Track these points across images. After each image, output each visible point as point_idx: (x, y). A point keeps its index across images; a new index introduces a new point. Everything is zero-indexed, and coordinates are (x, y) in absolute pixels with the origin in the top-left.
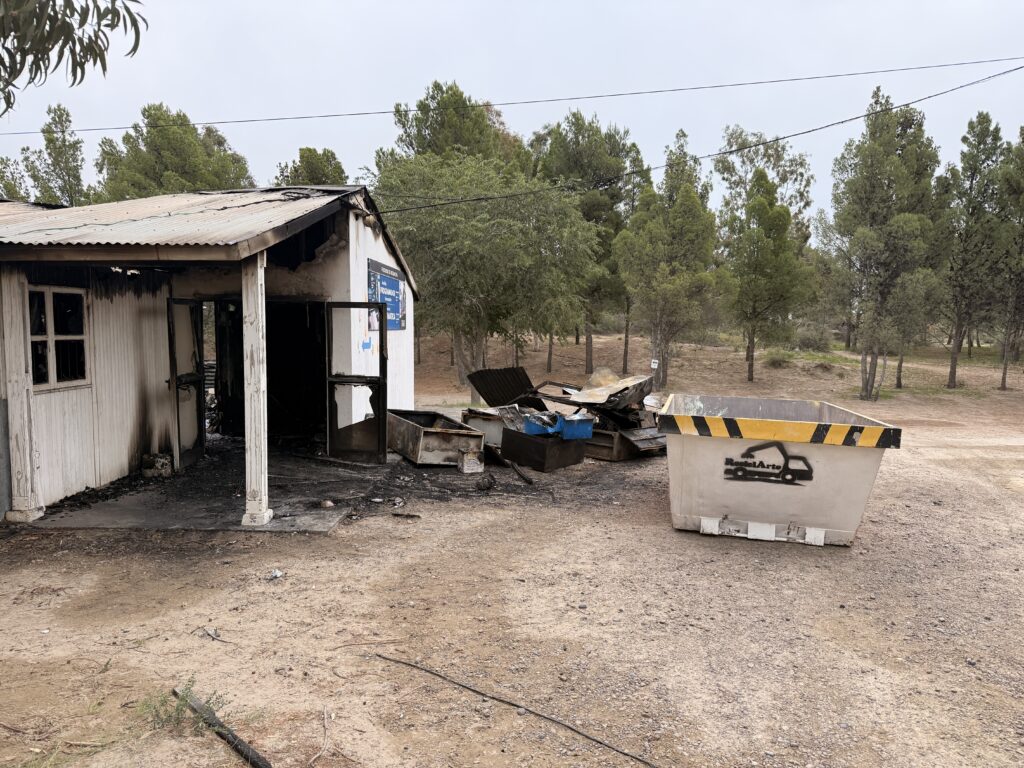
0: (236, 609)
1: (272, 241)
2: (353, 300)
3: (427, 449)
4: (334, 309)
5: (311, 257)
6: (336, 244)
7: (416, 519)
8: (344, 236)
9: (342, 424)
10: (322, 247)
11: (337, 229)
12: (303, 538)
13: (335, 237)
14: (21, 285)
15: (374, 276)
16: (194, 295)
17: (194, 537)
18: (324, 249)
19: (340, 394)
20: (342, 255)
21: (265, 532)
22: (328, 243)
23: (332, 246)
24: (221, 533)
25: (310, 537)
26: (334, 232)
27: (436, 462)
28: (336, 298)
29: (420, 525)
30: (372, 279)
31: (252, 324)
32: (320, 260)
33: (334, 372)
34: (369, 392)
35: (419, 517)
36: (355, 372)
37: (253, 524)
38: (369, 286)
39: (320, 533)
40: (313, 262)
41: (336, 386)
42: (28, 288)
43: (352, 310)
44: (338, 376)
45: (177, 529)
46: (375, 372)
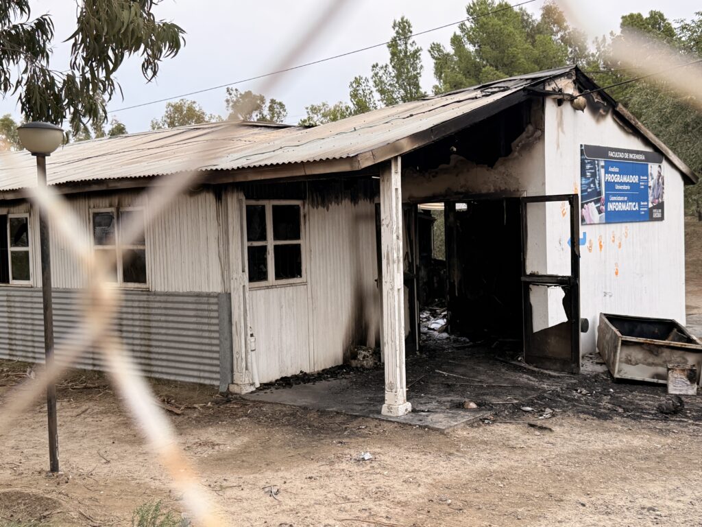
0: (310, 478)
1: (408, 147)
2: (548, 194)
3: (628, 362)
4: (528, 204)
5: (509, 151)
6: (532, 135)
7: (546, 432)
8: (540, 126)
9: (537, 327)
10: (518, 139)
11: (532, 120)
12: (421, 432)
13: (530, 128)
14: (240, 201)
15: (592, 163)
16: (409, 198)
17: (339, 419)
18: (521, 142)
19: (535, 295)
20: (538, 146)
21: (394, 422)
22: (524, 135)
23: (528, 137)
24: (360, 419)
25: (428, 432)
26: (530, 123)
27: (638, 378)
28: (531, 192)
29: (548, 437)
30: (588, 166)
31: (387, 226)
32: (516, 154)
33: (528, 272)
34: (563, 294)
35: (550, 430)
36: (550, 272)
37: (390, 414)
38: (583, 174)
39: (438, 430)
40: (510, 156)
41: (531, 286)
42: (245, 203)
43: (548, 203)
44: (532, 275)
45: (332, 411)
46: (567, 272)
